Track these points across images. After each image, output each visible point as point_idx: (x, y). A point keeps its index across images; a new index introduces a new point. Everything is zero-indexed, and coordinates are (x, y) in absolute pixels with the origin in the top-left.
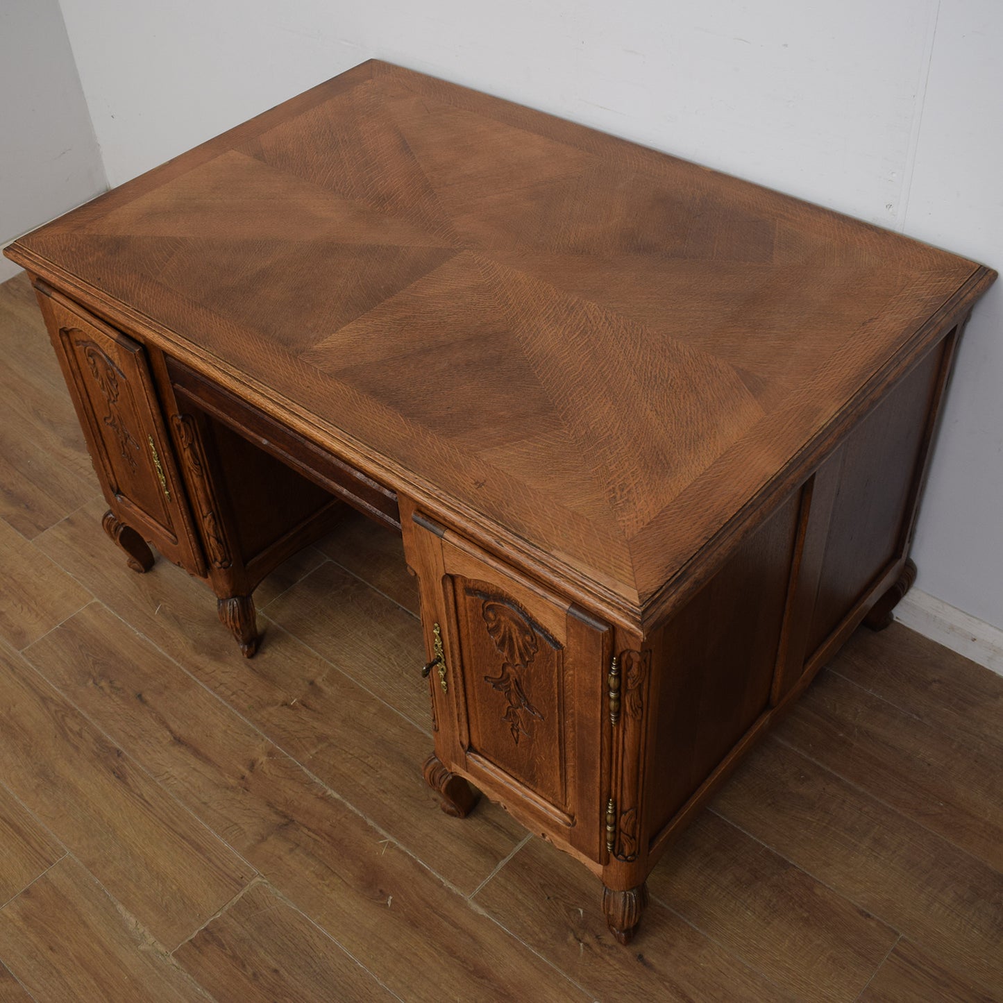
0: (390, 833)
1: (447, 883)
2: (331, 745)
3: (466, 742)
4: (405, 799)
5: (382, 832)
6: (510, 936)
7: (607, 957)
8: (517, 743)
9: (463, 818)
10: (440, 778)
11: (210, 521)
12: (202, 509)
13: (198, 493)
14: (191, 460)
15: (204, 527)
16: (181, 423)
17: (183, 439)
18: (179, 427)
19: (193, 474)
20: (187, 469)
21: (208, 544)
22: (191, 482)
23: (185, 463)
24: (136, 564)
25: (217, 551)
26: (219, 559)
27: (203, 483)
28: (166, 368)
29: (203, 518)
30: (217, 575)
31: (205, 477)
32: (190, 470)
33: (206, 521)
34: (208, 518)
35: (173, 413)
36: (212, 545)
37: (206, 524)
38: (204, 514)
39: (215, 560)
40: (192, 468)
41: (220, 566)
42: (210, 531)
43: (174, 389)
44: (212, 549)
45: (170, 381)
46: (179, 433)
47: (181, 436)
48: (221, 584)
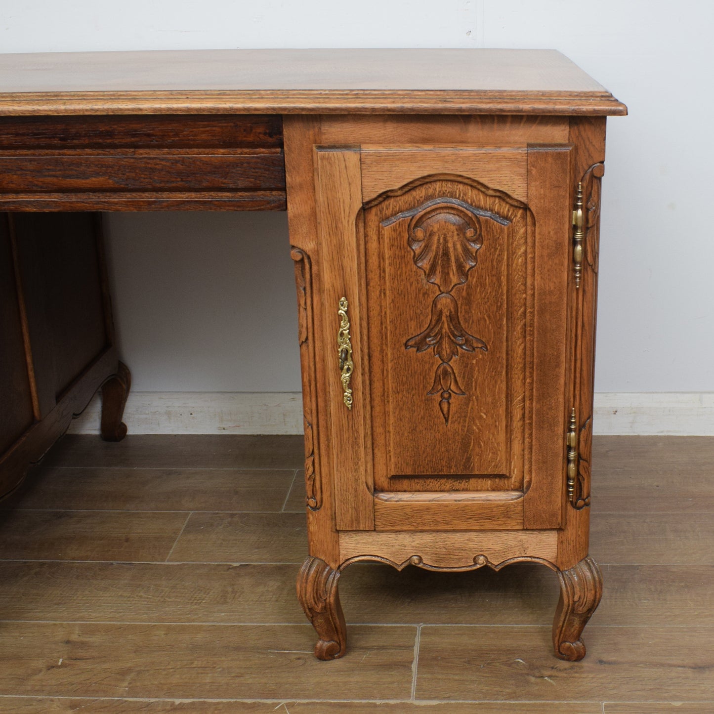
0: (279, 699)
1: (378, 702)
2: (139, 672)
3: (371, 483)
4: (267, 671)
5: (269, 701)
6: (480, 704)
7: (577, 675)
8: (447, 421)
9: (339, 657)
10: (326, 583)
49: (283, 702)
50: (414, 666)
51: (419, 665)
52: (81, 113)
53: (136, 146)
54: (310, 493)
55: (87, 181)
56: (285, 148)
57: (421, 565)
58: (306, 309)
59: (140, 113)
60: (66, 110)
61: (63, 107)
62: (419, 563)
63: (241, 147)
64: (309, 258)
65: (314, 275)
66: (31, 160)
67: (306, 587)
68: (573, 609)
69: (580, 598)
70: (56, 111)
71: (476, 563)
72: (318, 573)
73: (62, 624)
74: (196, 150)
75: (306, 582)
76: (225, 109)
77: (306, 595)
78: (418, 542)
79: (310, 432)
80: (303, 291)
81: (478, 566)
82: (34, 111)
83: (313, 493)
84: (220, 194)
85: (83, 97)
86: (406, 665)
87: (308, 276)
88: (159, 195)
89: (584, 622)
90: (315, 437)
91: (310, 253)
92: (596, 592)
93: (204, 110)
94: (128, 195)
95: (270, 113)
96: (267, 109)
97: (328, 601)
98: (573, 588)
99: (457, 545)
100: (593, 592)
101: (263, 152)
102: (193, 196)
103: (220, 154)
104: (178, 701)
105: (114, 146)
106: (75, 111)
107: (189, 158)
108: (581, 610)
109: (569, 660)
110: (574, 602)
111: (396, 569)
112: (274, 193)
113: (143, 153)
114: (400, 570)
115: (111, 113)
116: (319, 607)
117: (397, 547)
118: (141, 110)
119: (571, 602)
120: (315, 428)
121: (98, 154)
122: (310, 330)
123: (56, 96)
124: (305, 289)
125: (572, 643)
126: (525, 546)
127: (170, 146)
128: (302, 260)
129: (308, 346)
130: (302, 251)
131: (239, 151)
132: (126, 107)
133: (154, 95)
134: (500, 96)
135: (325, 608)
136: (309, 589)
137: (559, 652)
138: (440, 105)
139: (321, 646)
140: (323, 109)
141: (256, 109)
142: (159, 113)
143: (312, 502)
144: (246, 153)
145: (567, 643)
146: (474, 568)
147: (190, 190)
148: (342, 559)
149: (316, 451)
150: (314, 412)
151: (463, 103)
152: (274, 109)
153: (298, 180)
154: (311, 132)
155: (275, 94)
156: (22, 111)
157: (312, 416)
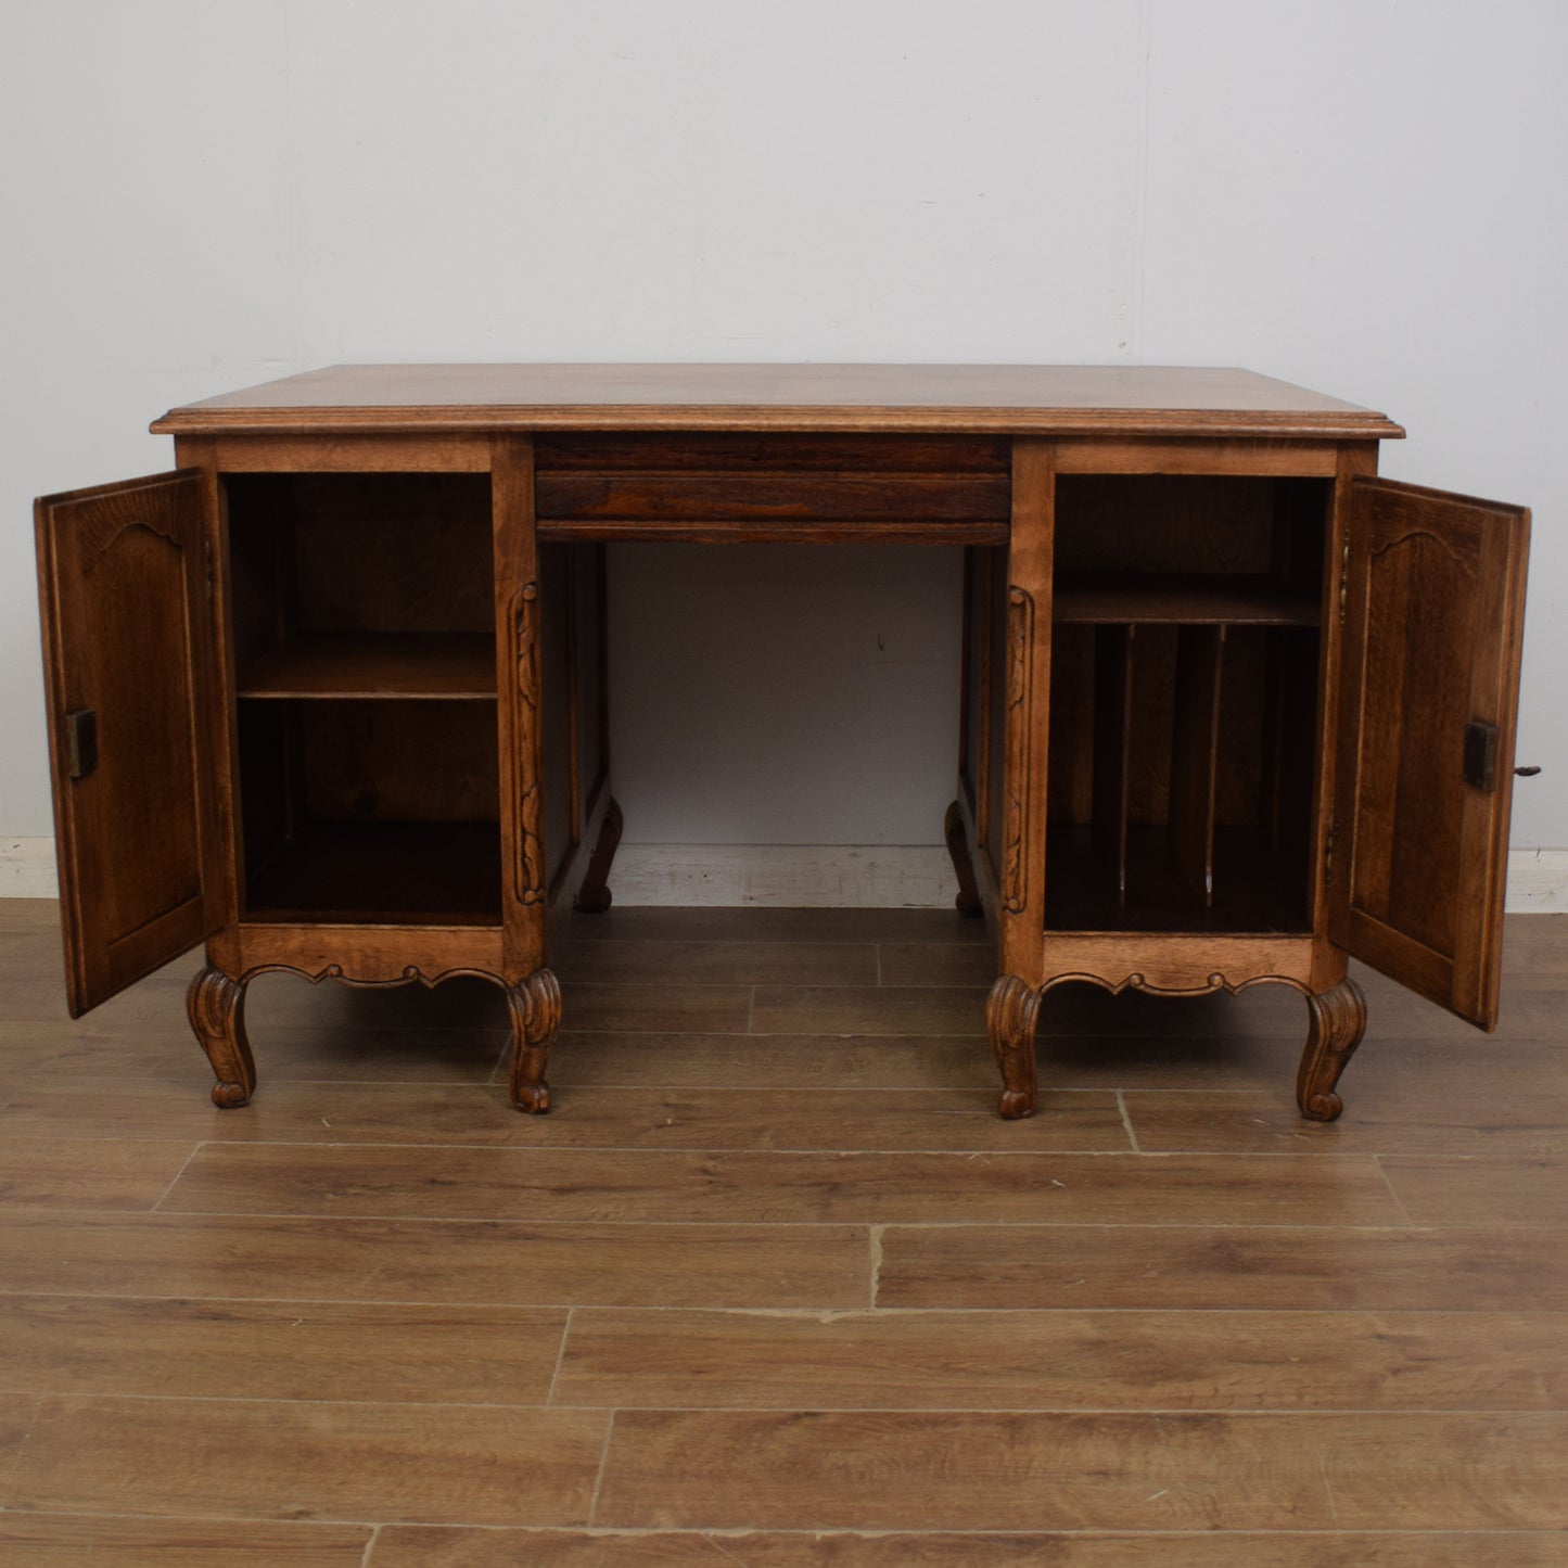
0: (971, 1151)
1: (1096, 1153)
2: (779, 1130)
4: (941, 1129)
5: (960, 1153)
9: (1028, 1116)
10: (1023, 1010)
11: (534, 802)
12: (526, 778)
13: (524, 745)
14: (529, 675)
15: (518, 819)
16: (526, 605)
17: (524, 636)
18: (520, 615)
19: (525, 705)
20: (515, 699)
21: (519, 857)
22: (516, 726)
23: (515, 687)
24: (236, 1086)
25: (535, 866)
26: (535, 883)
27: (535, 723)
28: (532, 495)
29: (522, 799)
30: (523, 922)
31: (538, 711)
32: (522, 699)
33: (528, 803)
34: (532, 795)
35: (521, 585)
36: (529, 855)
37: (526, 810)
38: (526, 789)
39: (526, 889)
40: (526, 692)
41: (534, 897)
42: (530, 825)
43: (538, 532)
44: (524, 865)
45: (534, 518)
46: (518, 626)
47: (520, 631)
48: (528, 941)
49: (976, 1153)
50: (1127, 1124)
51: (1132, 1124)
52: (787, 430)
53: (837, 469)
54: (1010, 893)
55: (779, 508)
56: (1014, 473)
57: (1142, 987)
58: (1022, 662)
59: (855, 430)
60: (769, 426)
61: (765, 422)
62: (1140, 984)
63: (961, 472)
64: (1031, 600)
65: (1036, 621)
66: (713, 483)
67: (1001, 1012)
68: (1330, 1046)
69: (1339, 1029)
70: (758, 426)
71: (1210, 985)
72: (1017, 995)
73: (648, 1090)
74: (908, 475)
75: (1002, 1006)
76: (953, 428)
77: (1000, 1021)
78: (1140, 955)
79: (1018, 815)
80: (1021, 641)
81: (1213, 989)
82: (732, 426)
83: (1015, 892)
84: (932, 525)
85: (786, 411)
86: (1118, 1123)
87: (1028, 622)
88: (861, 525)
89: (1342, 1065)
90: (1023, 820)
91: (1033, 595)
92: (1360, 1021)
93: (929, 428)
94: (824, 525)
95: (1003, 432)
96: (1002, 428)
97: (1026, 1031)
98: (1331, 1016)
99: (1188, 960)
100: (1356, 1019)
101: (988, 478)
102: (900, 527)
103: (937, 480)
104: (843, 1153)
105: (814, 468)
106: (779, 426)
107: (901, 483)
108: (1340, 1045)
109: (1320, 1120)
110: (1332, 1035)
111: (1110, 993)
112: (995, 525)
113: (845, 476)
114: (1115, 993)
115: (821, 430)
116: (1013, 1042)
117: (1114, 962)
118: (856, 427)
119: (1328, 1034)
120: (1024, 807)
121: (794, 477)
122: (1027, 687)
123: (754, 410)
124: (1023, 638)
125: (1326, 1095)
126: (1272, 961)
127: (878, 470)
128: (1023, 605)
129: (1022, 708)
130: (1024, 593)
131: (958, 476)
132: (840, 423)
133: (868, 411)
134: (1261, 416)
135: (1021, 1043)
136: (1006, 1014)
137: (1309, 1109)
138: (1197, 427)
139: (1009, 1098)
140: (1064, 429)
141: (988, 428)
142: (876, 431)
143: (1013, 904)
144: (967, 479)
145: (1319, 1096)
146: (1208, 991)
147: (896, 520)
148: (1046, 977)
149: (1023, 838)
150: (1024, 787)
151: (1221, 424)
152: (1009, 428)
153: (1026, 509)
154: (1045, 456)
155: (1007, 412)
156: (719, 426)
157: (1021, 793)
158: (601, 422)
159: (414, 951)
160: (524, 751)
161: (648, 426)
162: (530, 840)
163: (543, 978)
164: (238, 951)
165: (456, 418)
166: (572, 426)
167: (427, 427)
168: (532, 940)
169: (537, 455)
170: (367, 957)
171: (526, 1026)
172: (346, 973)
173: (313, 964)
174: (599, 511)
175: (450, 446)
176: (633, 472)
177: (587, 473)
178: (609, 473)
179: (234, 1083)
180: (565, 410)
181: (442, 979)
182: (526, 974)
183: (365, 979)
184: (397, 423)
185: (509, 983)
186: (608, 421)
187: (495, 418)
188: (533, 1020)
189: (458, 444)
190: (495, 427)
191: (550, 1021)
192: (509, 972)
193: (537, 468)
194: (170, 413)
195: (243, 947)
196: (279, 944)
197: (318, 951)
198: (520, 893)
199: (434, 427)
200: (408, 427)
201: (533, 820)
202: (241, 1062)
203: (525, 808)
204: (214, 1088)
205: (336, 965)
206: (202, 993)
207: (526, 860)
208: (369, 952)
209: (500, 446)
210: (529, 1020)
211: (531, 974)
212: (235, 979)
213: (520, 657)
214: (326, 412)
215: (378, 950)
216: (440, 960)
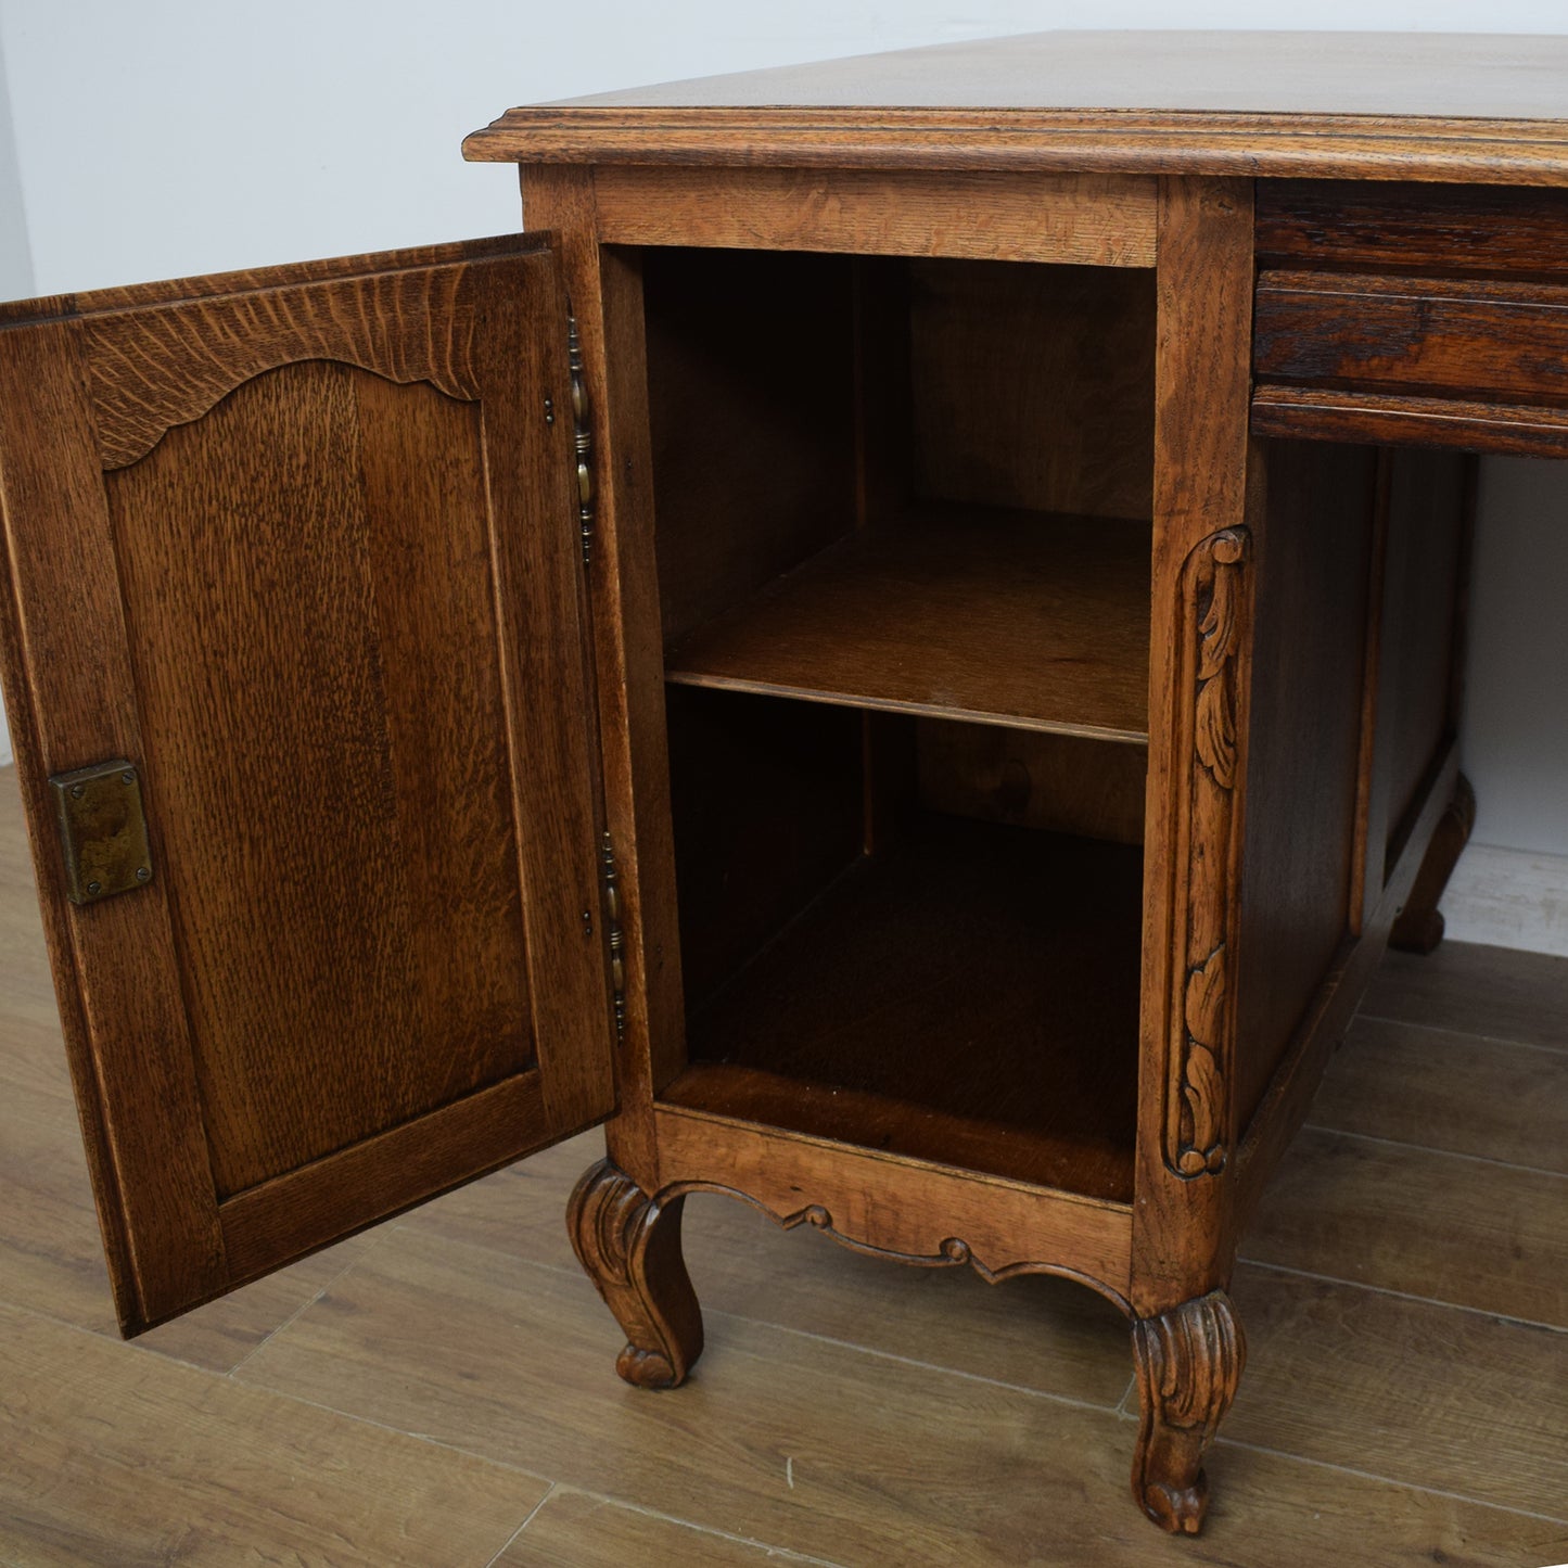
11: (1214, 980)
12: (1196, 935)
13: (1198, 867)
14: (1218, 726)
15: (1177, 1013)
16: (1221, 573)
17: (1210, 640)
18: (1205, 593)
19: (1205, 788)
20: (1185, 771)
21: (1174, 1084)
22: (1183, 828)
23: (1185, 749)
24: (657, 1358)
25: (1206, 1106)
26: (1204, 1135)
27: (1226, 821)
28: (1247, 325)
29: (1188, 973)
30: (1173, 1207)
31: (1236, 795)
32: (1200, 773)
33: (1199, 982)
34: (1209, 969)
35: (1210, 529)
36: (1194, 1082)
37: (1195, 996)
38: (1197, 955)
39: (1185, 1145)
40: (1211, 761)
41: (1202, 1164)
42: (1201, 1026)
43: (1254, 412)
44: (1183, 1100)
45: (1249, 382)
46: (1199, 617)
47: (1203, 629)
48: (1182, 1243)
158: (1416, 159)
159: (963, 1216)
160: (1197, 879)
161: (1535, 174)
162: (1199, 1056)
163: (1205, 1316)
164: (654, 1149)
165: (1075, 139)
166: (1342, 169)
167: (1010, 159)
168: (1189, 1243)
169: (1258, 232)
170: (875, 1205)
171: (1164, 1399)
172: (838, 1225)
173: (781, 1197)
174: (1400, 373)
175: (1066, 203)
176: (1490, 286)
177: (1378, 281)
178: (1432, 283)
179: (654, 1352)
180: (1330, 126)
181: (1011, 1273)
182: (1173, 1301)
183: (871, 1243)
184: (943, 149)
185: (1137, 1308)
186: (1435, 158)
187: (1164, 140)
188: (1176, 1393)
189: (1085, 202)
190: (1161, 163)
191: (1211, 1402)
192: (1141, 1289)
193: (1261, 264)
194: (510, 116)
195: (661, 1143)
196: (723, 1150)
197: (792, 1178)
198: (1172, 1155)
199: (1025, 161)
200: (966, 158)
201: (1209, 1016)
202: (662, 1326)
203: (1191, 992)
204: (620, 1356)
205: (819, 1208)
206: (589, 1211)
207: (1188, 1091)
208: (878, 1197)
209: (1178, 212)
210: (1169, 1389)
211: (1183, 1303)
212: (651, 1194)
213: (1199, 685)
214: (803, 118)
215: (894, 1198)
216: (1009, 1240)
